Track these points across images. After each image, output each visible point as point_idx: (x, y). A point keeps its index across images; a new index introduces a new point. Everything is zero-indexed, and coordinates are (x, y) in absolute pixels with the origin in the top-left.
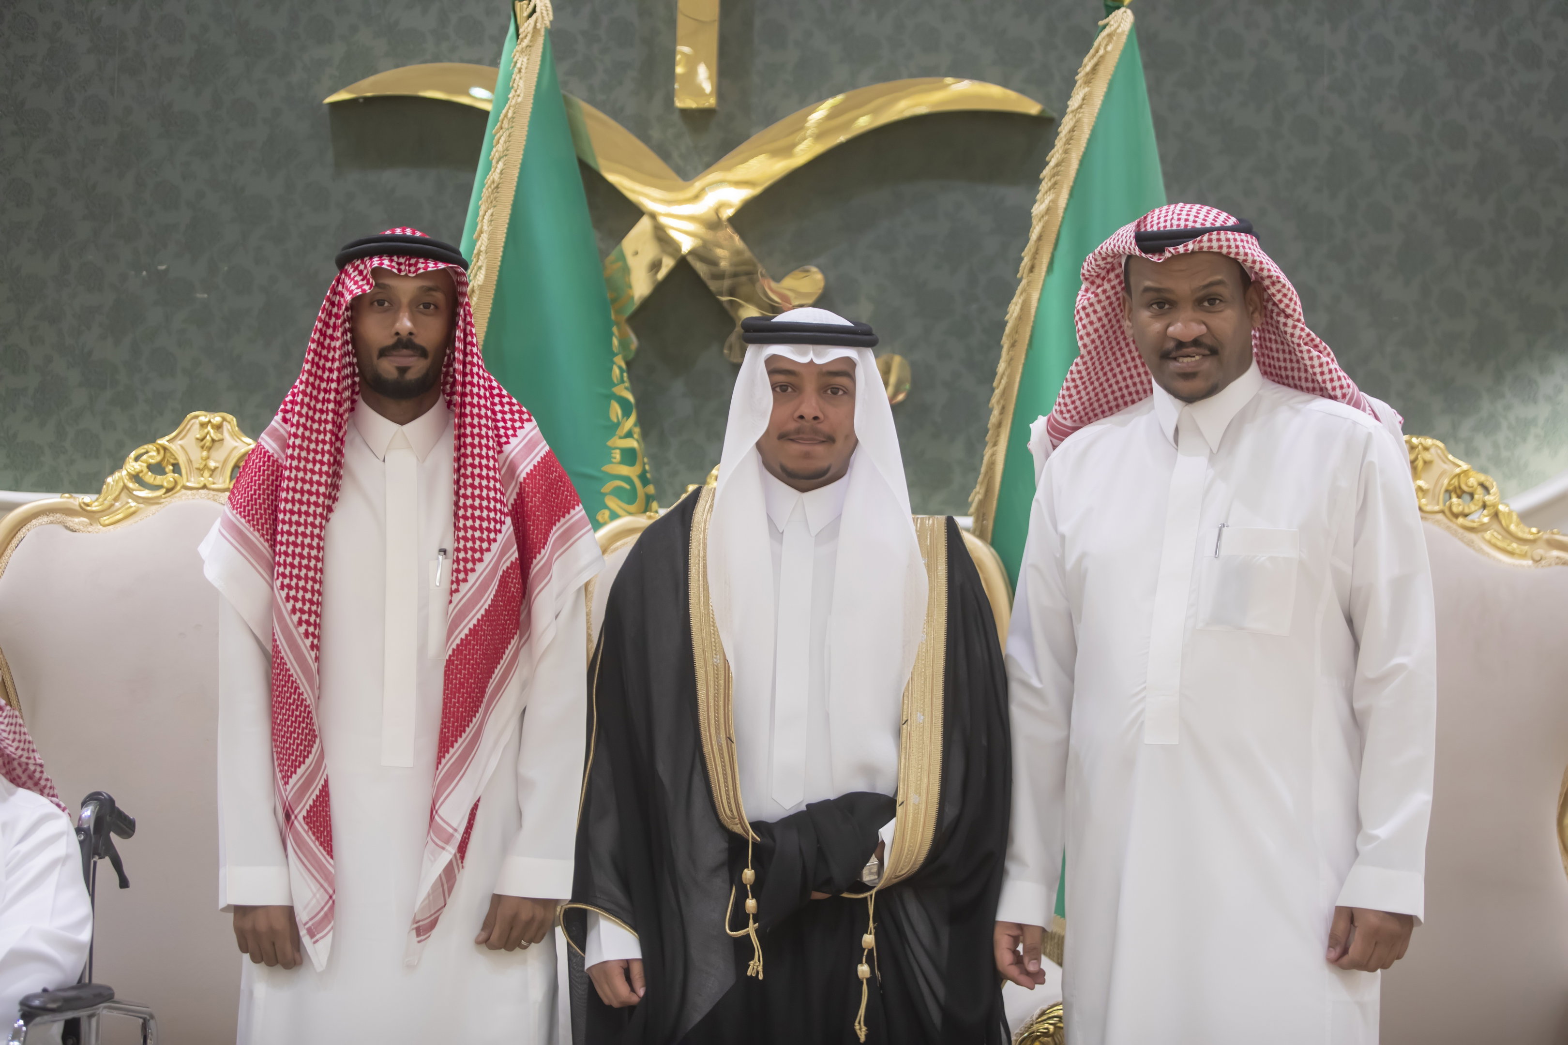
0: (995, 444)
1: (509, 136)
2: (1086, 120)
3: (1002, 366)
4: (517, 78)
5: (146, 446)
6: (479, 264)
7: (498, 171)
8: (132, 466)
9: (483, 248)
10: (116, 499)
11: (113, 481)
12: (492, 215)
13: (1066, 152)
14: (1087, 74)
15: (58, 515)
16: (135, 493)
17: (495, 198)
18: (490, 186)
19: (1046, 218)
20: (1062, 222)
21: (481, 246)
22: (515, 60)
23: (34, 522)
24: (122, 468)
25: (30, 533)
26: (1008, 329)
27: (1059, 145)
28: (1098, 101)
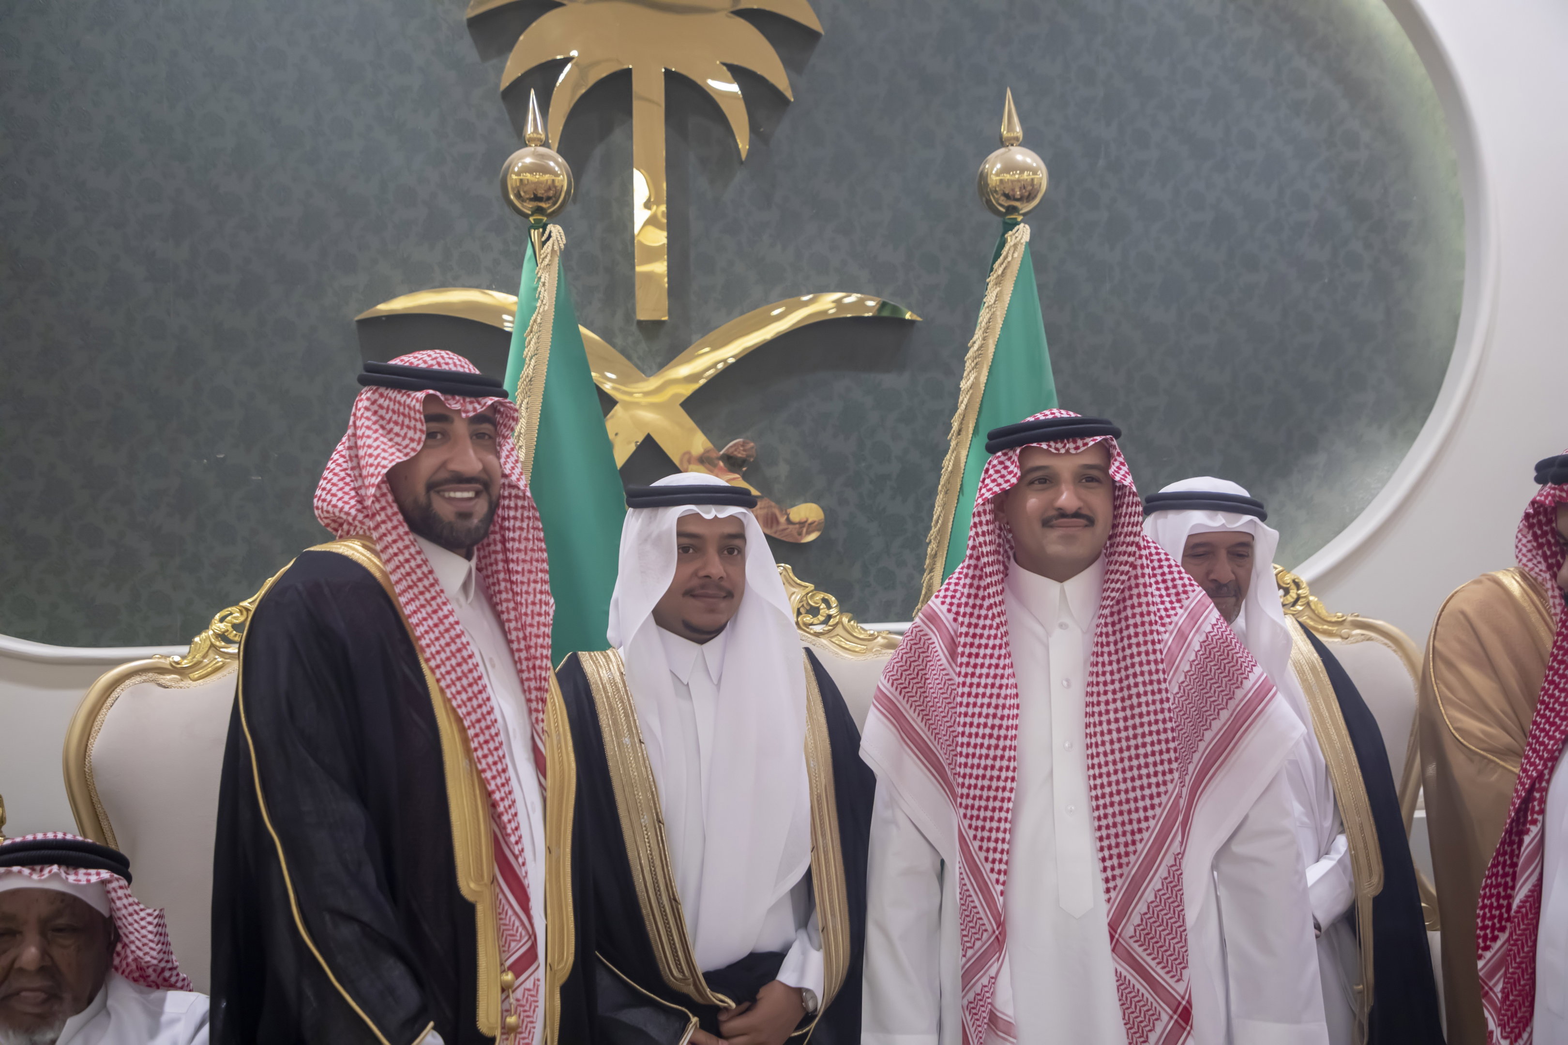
0: (931, 571)
1: (538, 338)
2: (998, 313)
3: (937, 510)
4: (542, 291)
5: (230, 609)
6: (520, 443)
7: (531, 367)
8: (217, 626)
9: (523, 431)
10: (204, 657)
11: (200, 640)
12: (527, 403)
13: (984, 339)
14: (998, 276)
15: (150, 674)
16: (222, 650)
17: (530, 390)
18: (525, 380)
19: (971, 392)
20: (984, 394)
21: (520, 430)
22: (539, 275)
23: (127, 682)
24: (207, 628)
25: (123, 693)
26: (942, 482)
27: (978, 335)
28: (1007, 298)
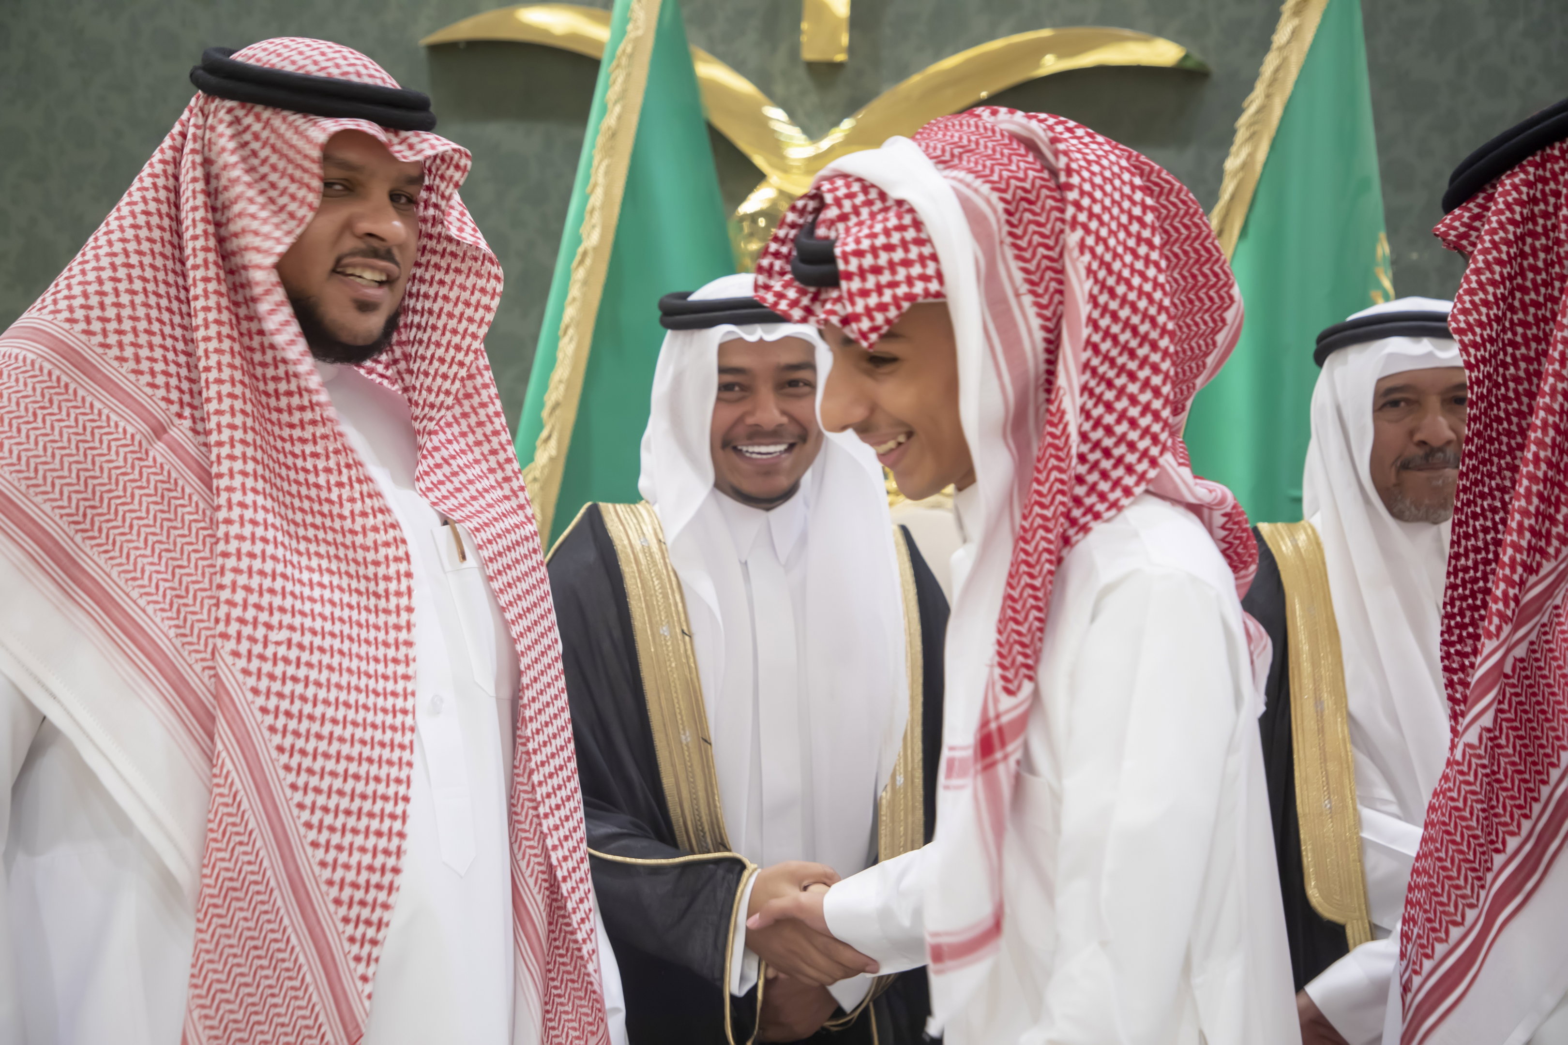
2: (1293, 58)
6: (594, 221)
7: (615, 115)
9: (598, 204)
12: (608, 166)
13: (1268, 96)
17: (612, 147)
18: (605, 133)
19: (1241, 175)
20: (1260, 178)
21: (595, 202)
27: (1260, 89)
28: (1309, 36)
